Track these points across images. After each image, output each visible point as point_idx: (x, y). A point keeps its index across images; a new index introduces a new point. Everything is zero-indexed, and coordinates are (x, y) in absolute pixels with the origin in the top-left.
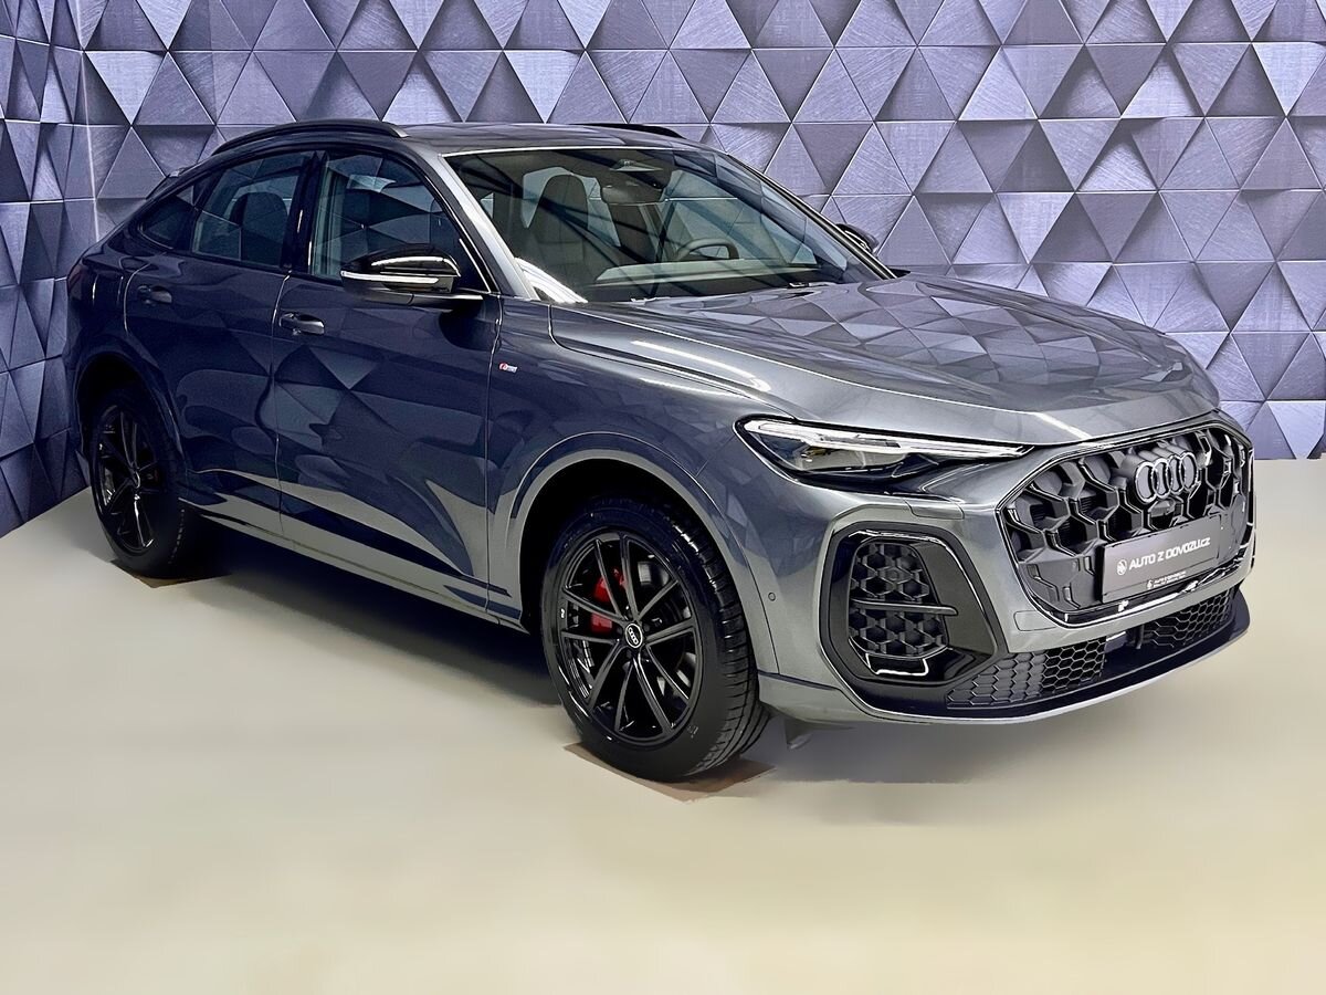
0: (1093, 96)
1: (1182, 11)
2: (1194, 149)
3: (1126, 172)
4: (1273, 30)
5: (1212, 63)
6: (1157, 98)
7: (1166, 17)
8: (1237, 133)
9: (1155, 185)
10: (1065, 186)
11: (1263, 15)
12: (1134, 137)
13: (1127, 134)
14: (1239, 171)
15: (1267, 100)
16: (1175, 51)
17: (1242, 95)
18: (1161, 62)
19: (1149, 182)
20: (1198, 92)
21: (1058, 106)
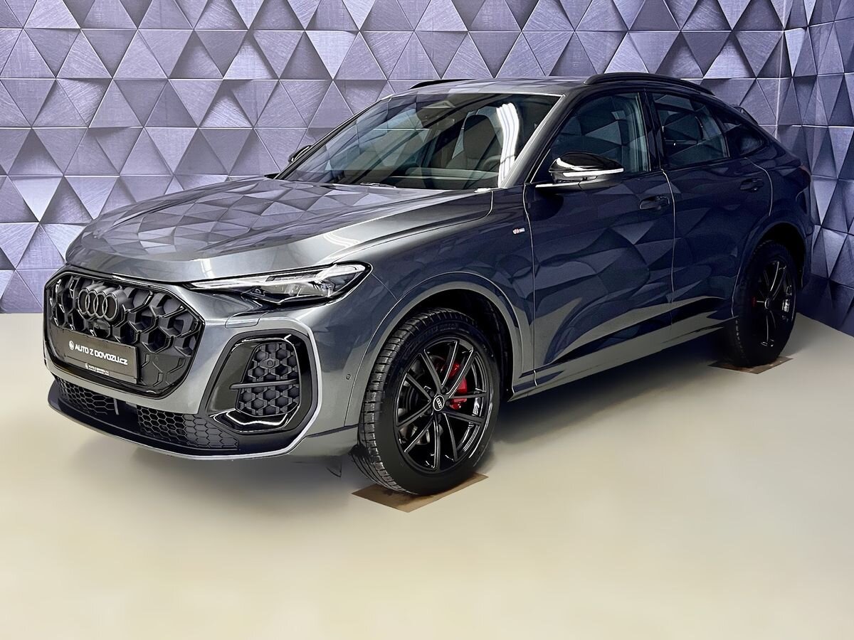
0: (204, 63)
1: (257, 9)
2: (274, 100)
3: (231, 116)
4: (318, 22)
5: (281, 44)
6: (245, 66)
7: (246, 13)
8: (300, 90)
9: (251, 124)
10: (191, 124)
11: (311, 13)
12: (234, 91)
13: (229, 90)
14: (306, 116)
15: (318, 69)
16: (255, 35)
17: (302, 64)
18: (246, 43)
19: (247, 122)
20: (273, 62)
21: (180, 70)
